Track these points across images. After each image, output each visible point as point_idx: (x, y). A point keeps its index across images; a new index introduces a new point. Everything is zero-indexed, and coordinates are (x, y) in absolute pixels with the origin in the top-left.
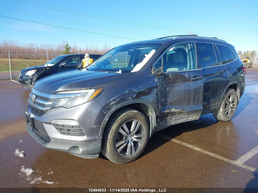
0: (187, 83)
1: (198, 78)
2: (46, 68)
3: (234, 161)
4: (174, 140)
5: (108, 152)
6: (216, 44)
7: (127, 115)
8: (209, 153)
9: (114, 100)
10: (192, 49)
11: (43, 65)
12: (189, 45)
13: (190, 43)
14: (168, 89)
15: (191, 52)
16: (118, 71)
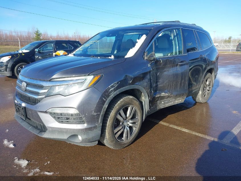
0: (175, 68)
1: (185, 63)
2: (21, 54)
3: (222, 141)
4: (161, 123)
5: (107, 138)
6: (196, 30)
7: (124, 101)
8: (197, 134)
9: (112, 87)
10: (177, 35)
11: (17, 51)
12: (174, 31)
13: (175, 29)
14: (158, 74)
15: (176, 38)
16: (111, 57)
